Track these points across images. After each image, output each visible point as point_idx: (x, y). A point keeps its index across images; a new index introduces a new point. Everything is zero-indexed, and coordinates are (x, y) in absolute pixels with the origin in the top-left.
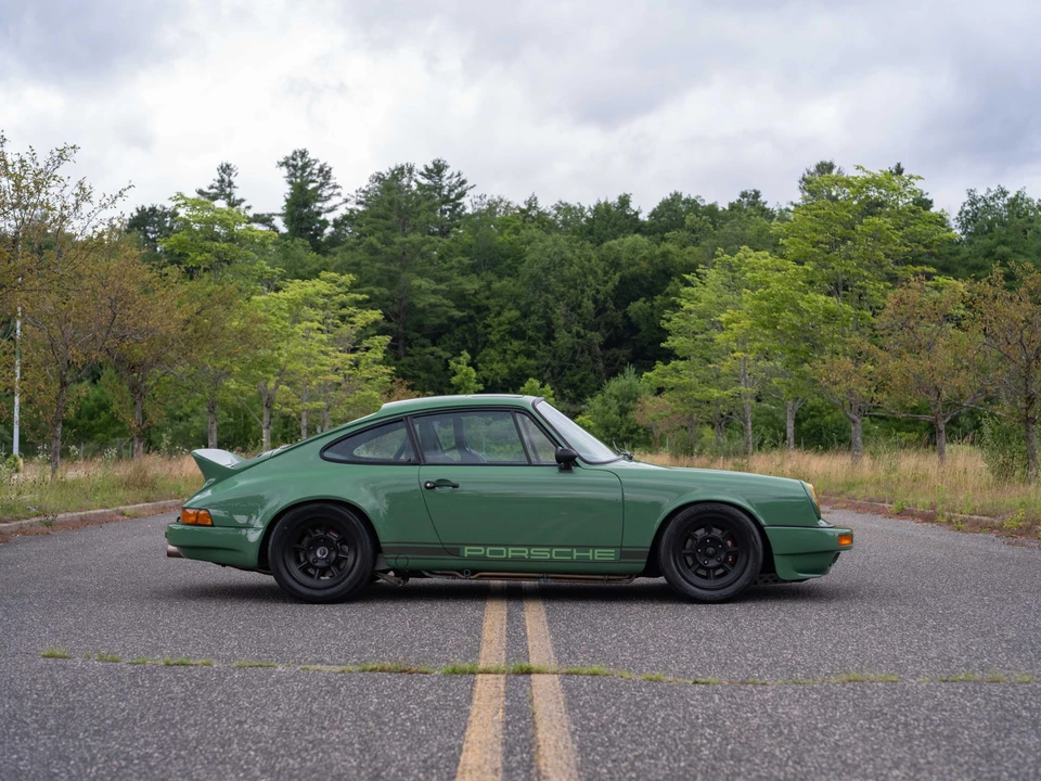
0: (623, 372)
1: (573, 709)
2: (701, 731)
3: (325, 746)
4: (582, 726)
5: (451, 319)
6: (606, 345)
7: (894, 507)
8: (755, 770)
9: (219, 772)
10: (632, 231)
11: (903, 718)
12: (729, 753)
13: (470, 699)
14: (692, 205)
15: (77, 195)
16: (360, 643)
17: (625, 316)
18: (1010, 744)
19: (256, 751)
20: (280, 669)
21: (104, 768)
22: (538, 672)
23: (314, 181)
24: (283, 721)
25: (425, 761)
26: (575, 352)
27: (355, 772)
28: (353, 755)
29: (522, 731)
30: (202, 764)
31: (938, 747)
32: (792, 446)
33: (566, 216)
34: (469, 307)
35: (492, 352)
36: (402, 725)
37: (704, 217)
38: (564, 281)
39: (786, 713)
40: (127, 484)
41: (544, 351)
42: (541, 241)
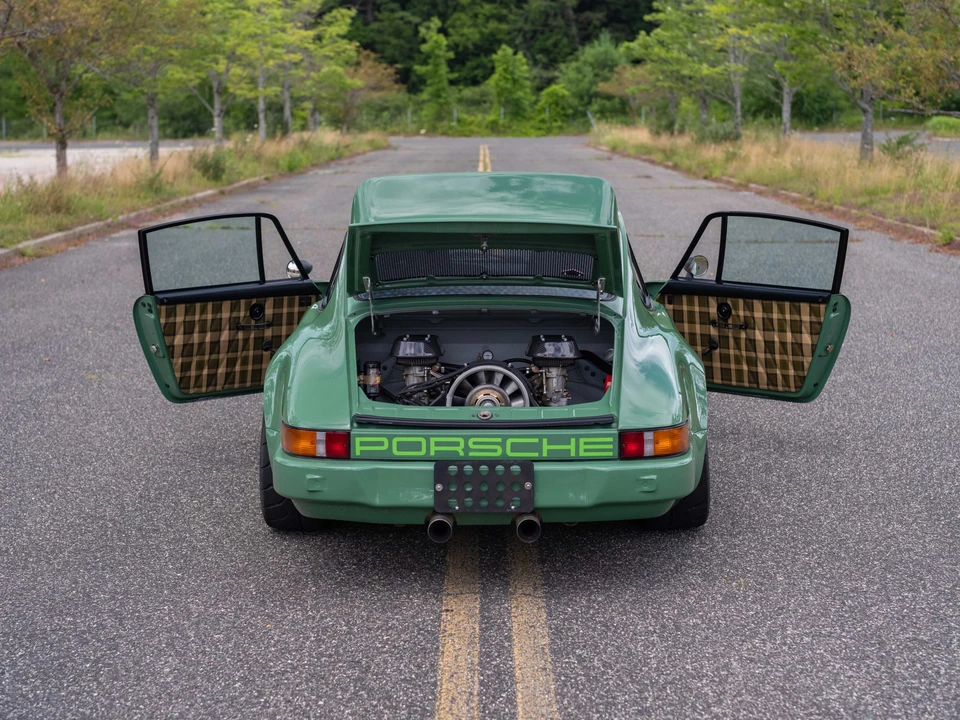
0: (597, 37)
6: (580, 9)
26: (548, 16)
35: (463, 16)
41: (516, 15)
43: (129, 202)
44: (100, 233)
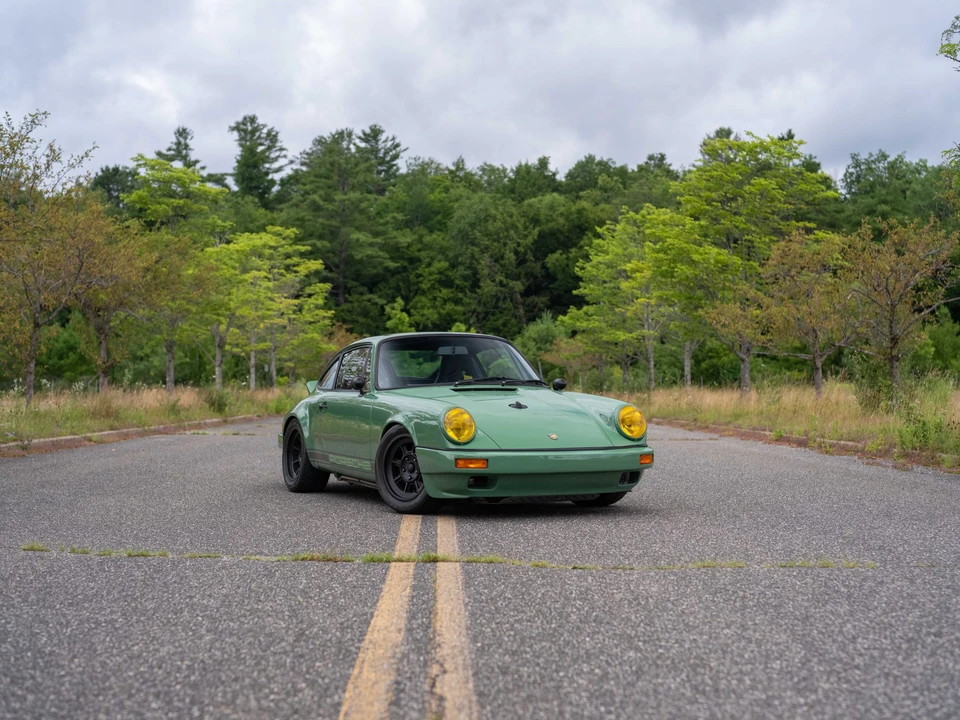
0: (541, 317)
1: (469, 587)
2: (573, 602)
3: (260, 614)
4: (475, 599)
5: (387, 269)
6: (526, 293)
7: (773, 435)
8: (611, 630)
9: (172, 632)
10: (550, 190)
11: (742, 594)
12: (593, 618)
13: (383, 580)
14: (604, 166)
15: (48, 156)
16: (294, 540)
17: (544, 267)
18: (825, 611)
19: (202, 617)
20: (225, 558)
21: (77, 629)
22: (443, 561)
23: (261, 144)
24: (226, 596)
25: (342, 624)
26: (498, 299)
27: (284, 631)
28: (283, 620)
29: (424, 602)
30: (158, 626)
31: (766, 614)
33: (490, 177)
34: (402, 258)
35: (424, 299)
36: (326, 598)
37: (615, 178)
38: (488, 235)
39: (646, 590)
40: (94, 414)
41: (470, 298)
42: (468, 198)
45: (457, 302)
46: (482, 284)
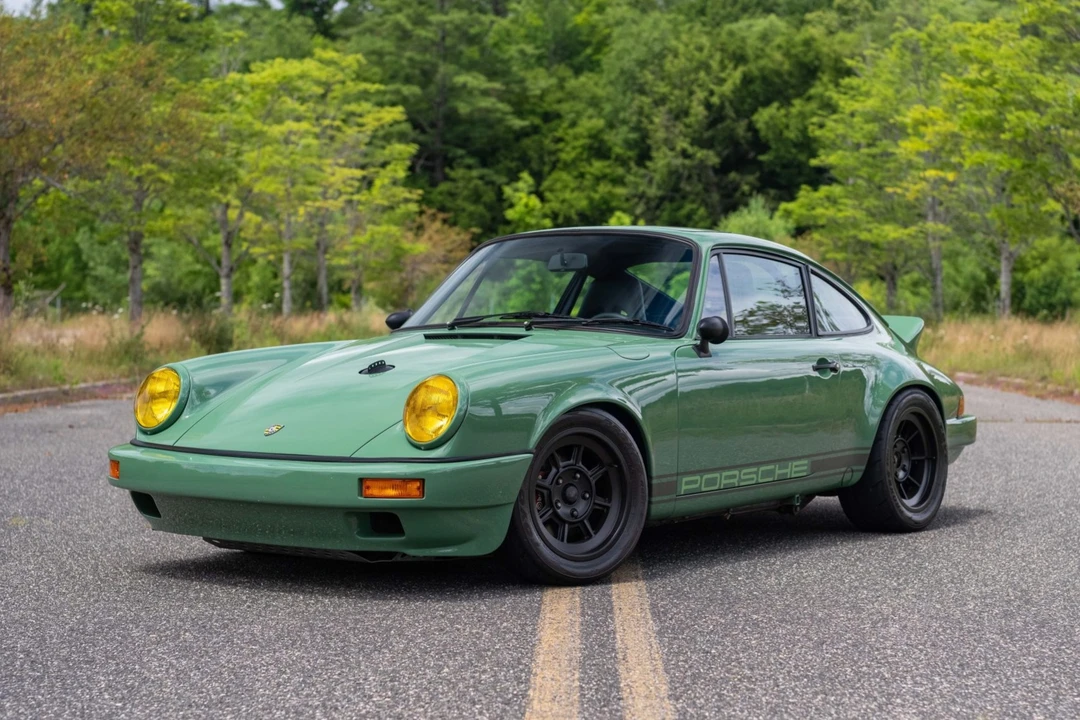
0: (746, 205)
5: (509, 129)
6: (723, 169)
17: (752, 128)
26: (679, 178)
32: (1008, 311)
34: (533, 112)
35: (564, 176)
38: (663, 77)
41: (635, 175)
42: (634, 22)
43: (96, 371)
44: (51, 400)
45: (618, 181)
46: (654, 154)
